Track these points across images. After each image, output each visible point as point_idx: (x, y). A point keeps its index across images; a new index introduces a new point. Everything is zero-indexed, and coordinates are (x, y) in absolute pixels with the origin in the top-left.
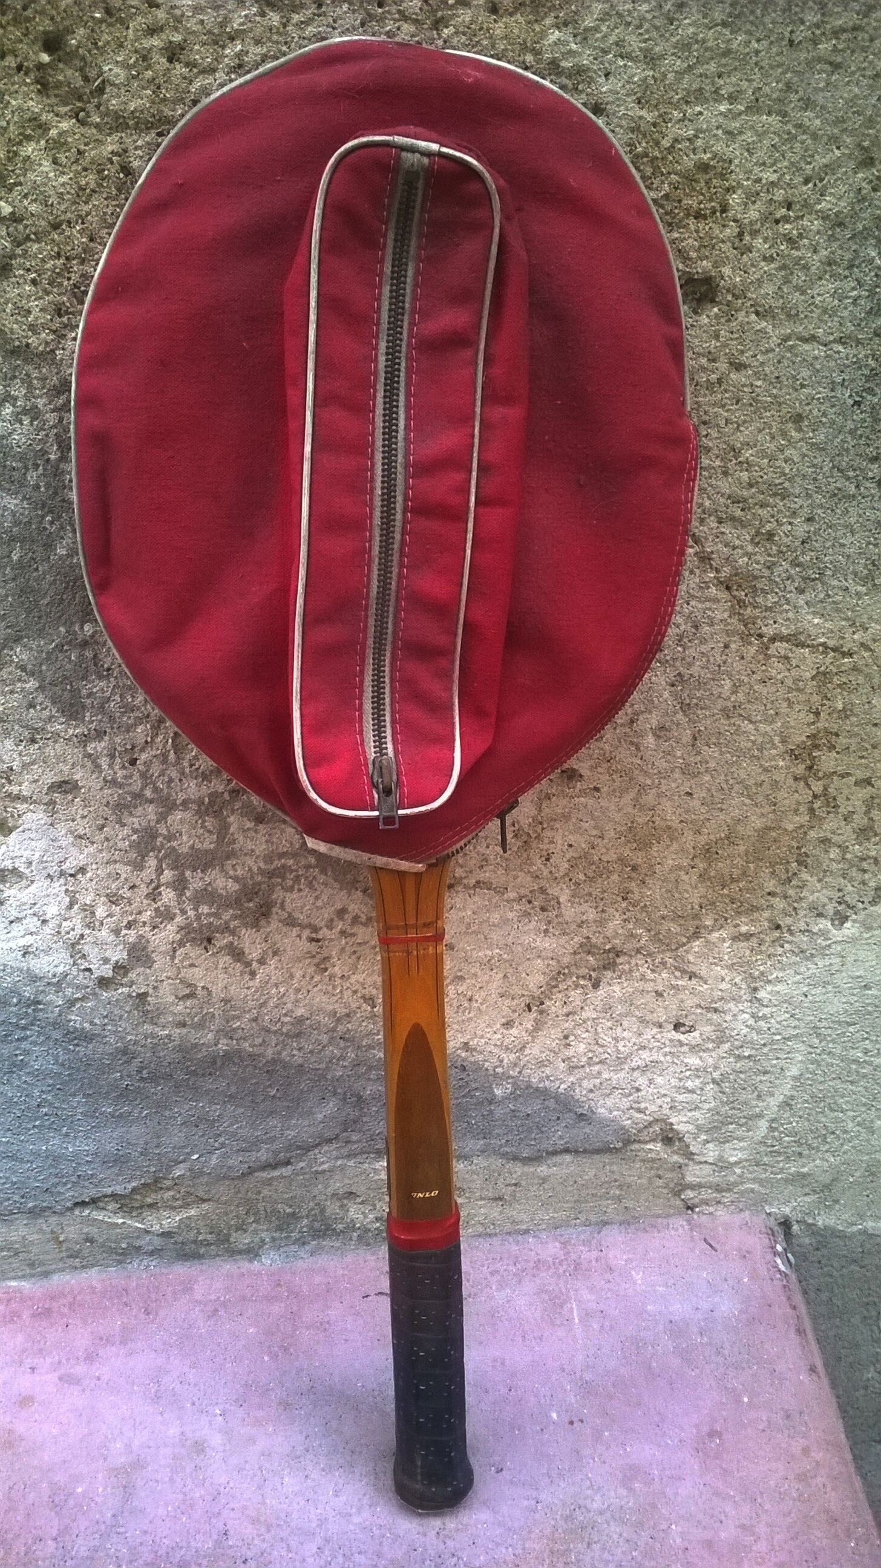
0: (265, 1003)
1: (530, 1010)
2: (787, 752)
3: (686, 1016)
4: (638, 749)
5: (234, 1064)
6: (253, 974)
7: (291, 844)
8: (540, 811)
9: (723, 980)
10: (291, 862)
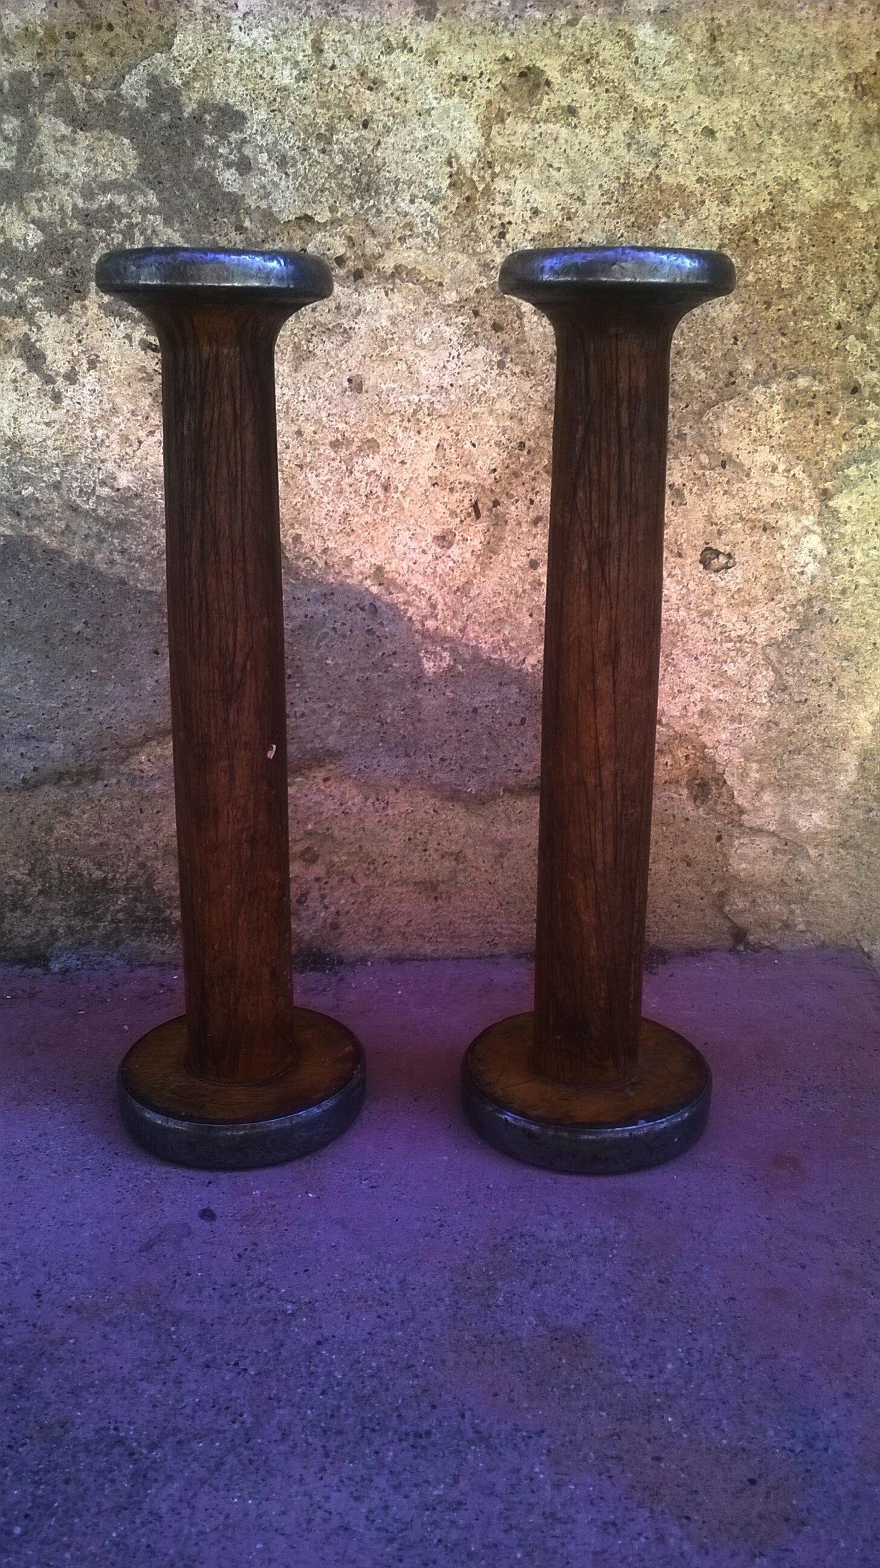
0: (73, 455)
1: (478, 515)
2: (848, 78)
3: (720, 533)
4: (630, 45)
5: (22, 566)
6: (57, 397)
7: (124, 166)
8: (488, 140)
9: (774, 469)
10: (121, 200)
